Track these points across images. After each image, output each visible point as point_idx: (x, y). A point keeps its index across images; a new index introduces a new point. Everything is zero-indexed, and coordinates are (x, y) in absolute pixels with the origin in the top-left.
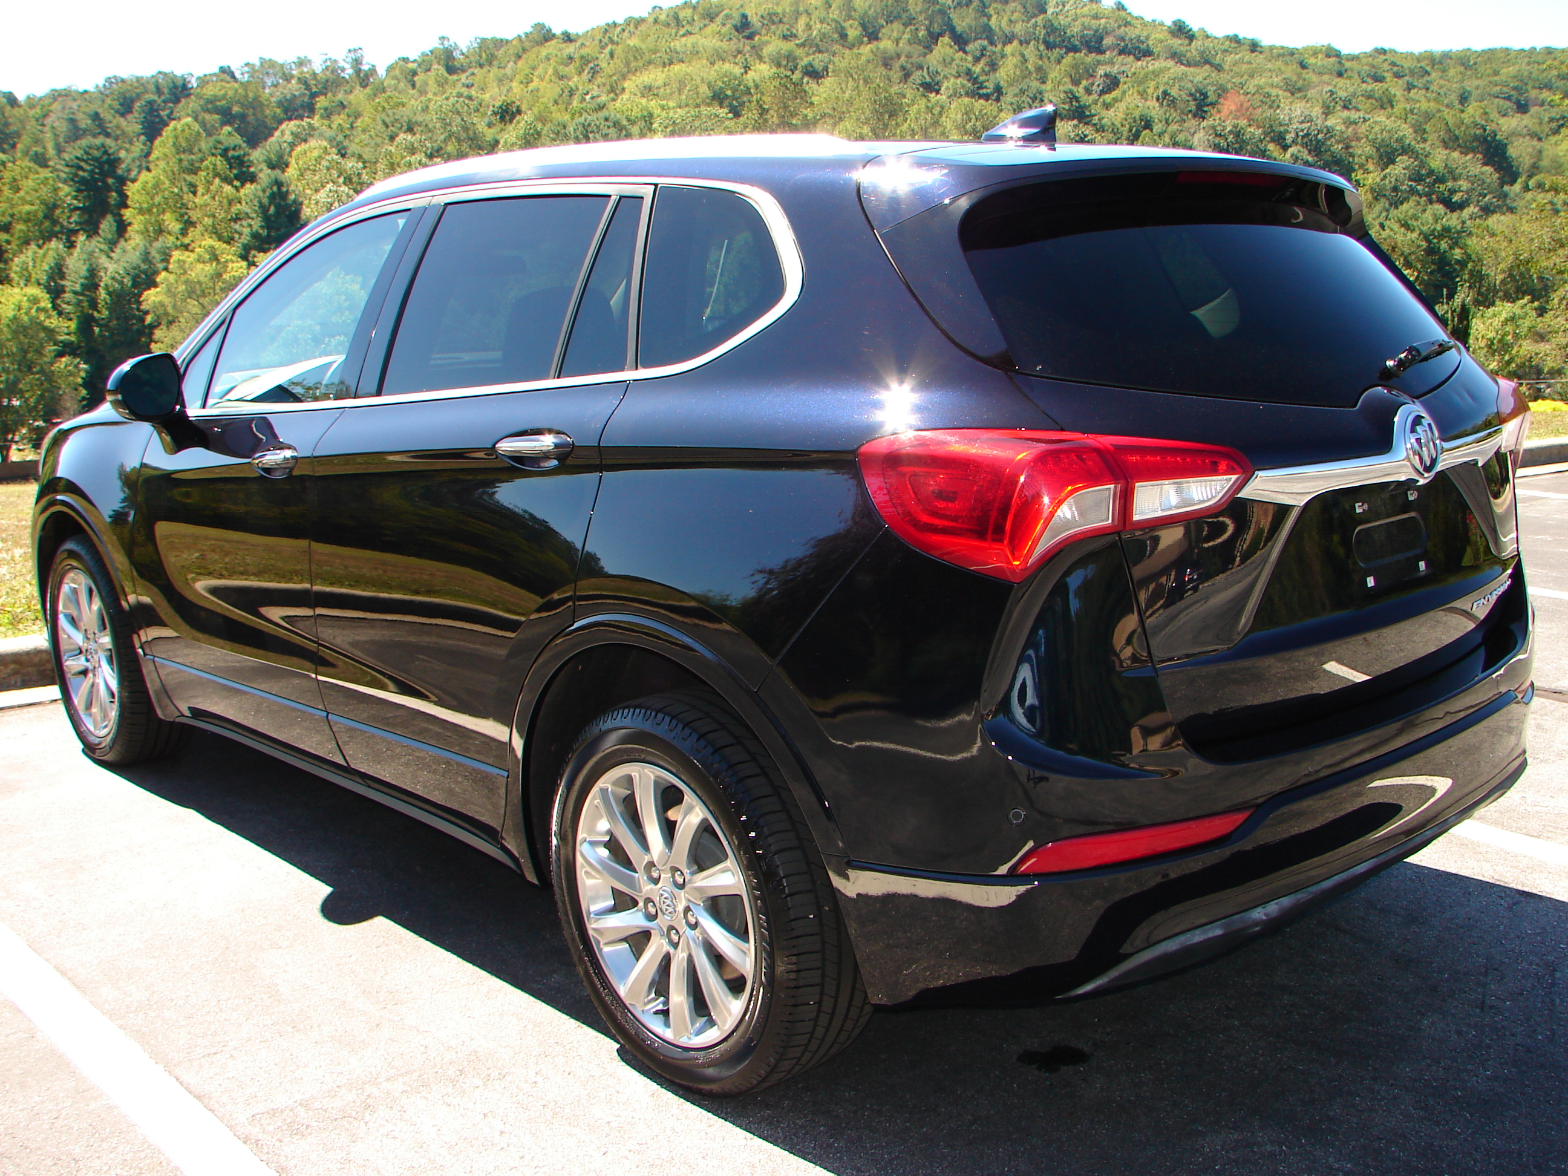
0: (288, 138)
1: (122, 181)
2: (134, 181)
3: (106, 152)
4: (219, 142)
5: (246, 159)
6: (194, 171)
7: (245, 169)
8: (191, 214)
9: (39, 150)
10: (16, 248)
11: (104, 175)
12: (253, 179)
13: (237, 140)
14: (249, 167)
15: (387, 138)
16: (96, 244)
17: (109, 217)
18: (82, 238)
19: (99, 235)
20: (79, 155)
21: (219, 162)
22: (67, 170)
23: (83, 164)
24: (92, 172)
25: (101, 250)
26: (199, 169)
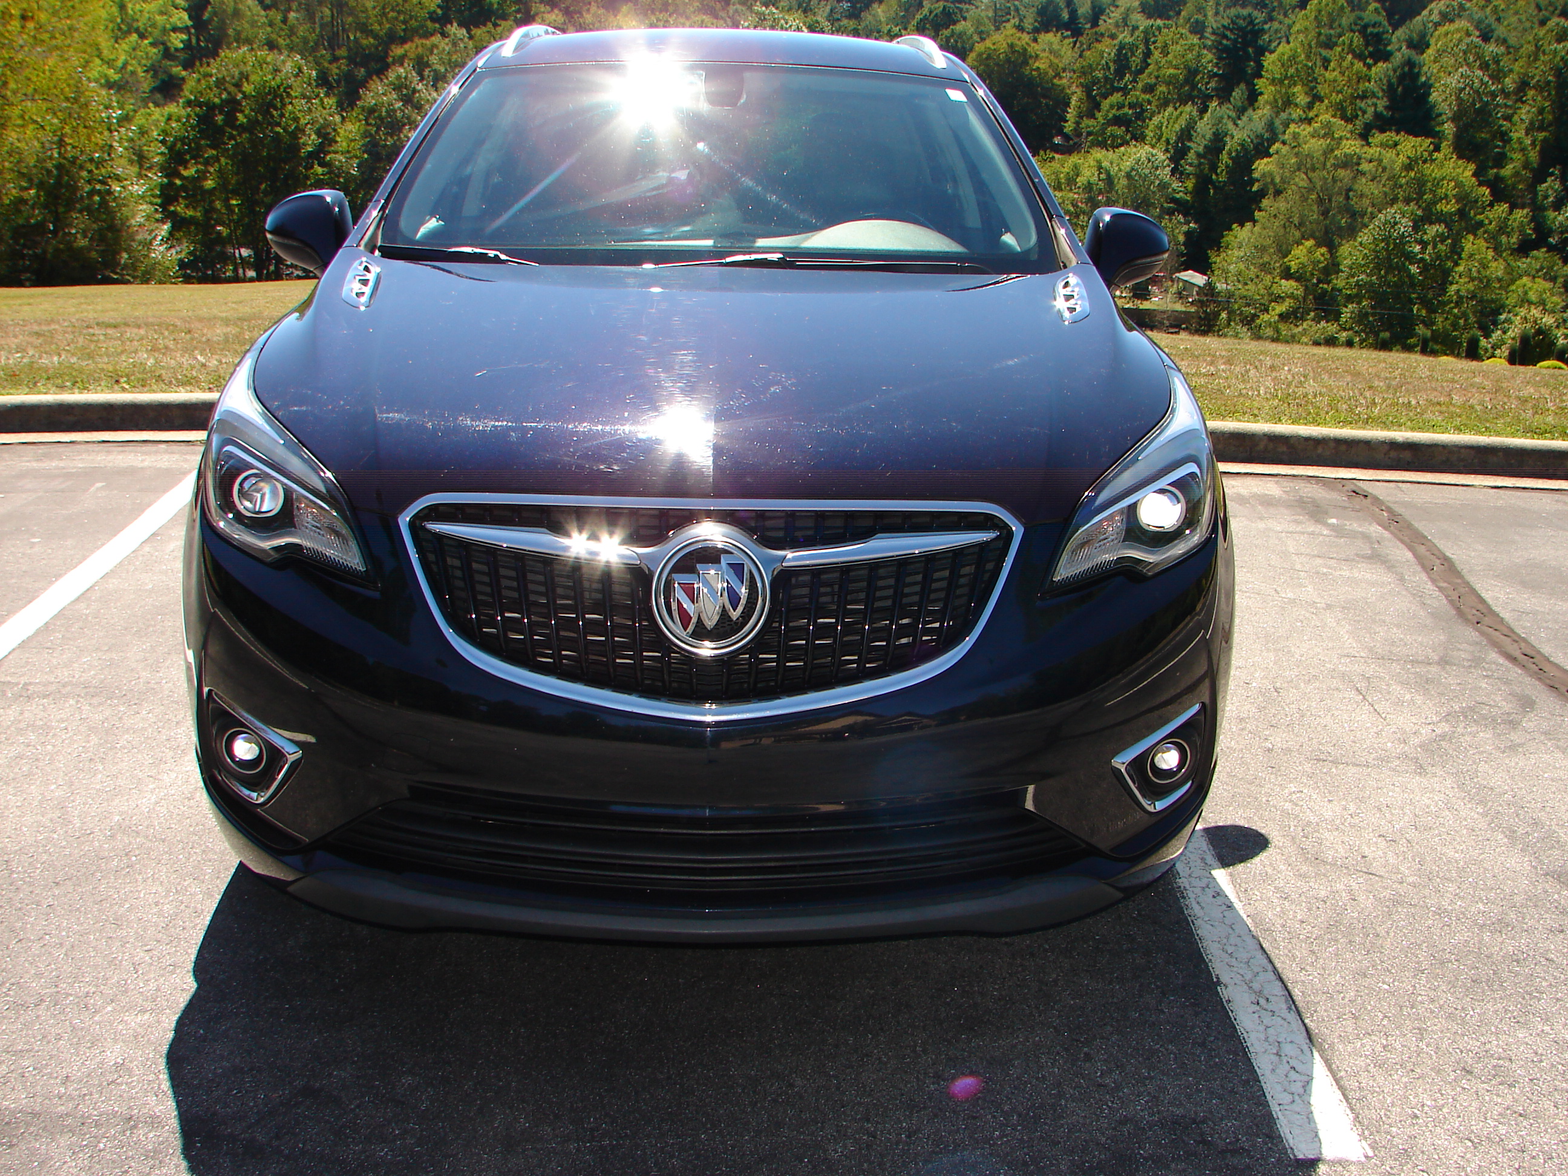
0: (1435, 17)
1: (1261, 51)
2: (1272, 52)
3: (1251, 23)
4: (1360, 19)
5: (1385, 36)
6: (1329, 45)
7: (1382, 47)
8: (1319, 89)
9: (1200, 17)
10: (1154, 108)
11: (1246, 44)
12: (1386, 57)
13: (1382, 18)
14: (1388, 44)
15: (1537, 22)
16: (1227, 110)
17: (1243, 86)
18: (1214, 104)
19: (1230, 101)
20: (1226, 24)
21: (1357, 40)
22: (1213, 38)
23: (1228, 33)
24: (1235, 41)
25: (1229, 117)
26: (1335, 44)
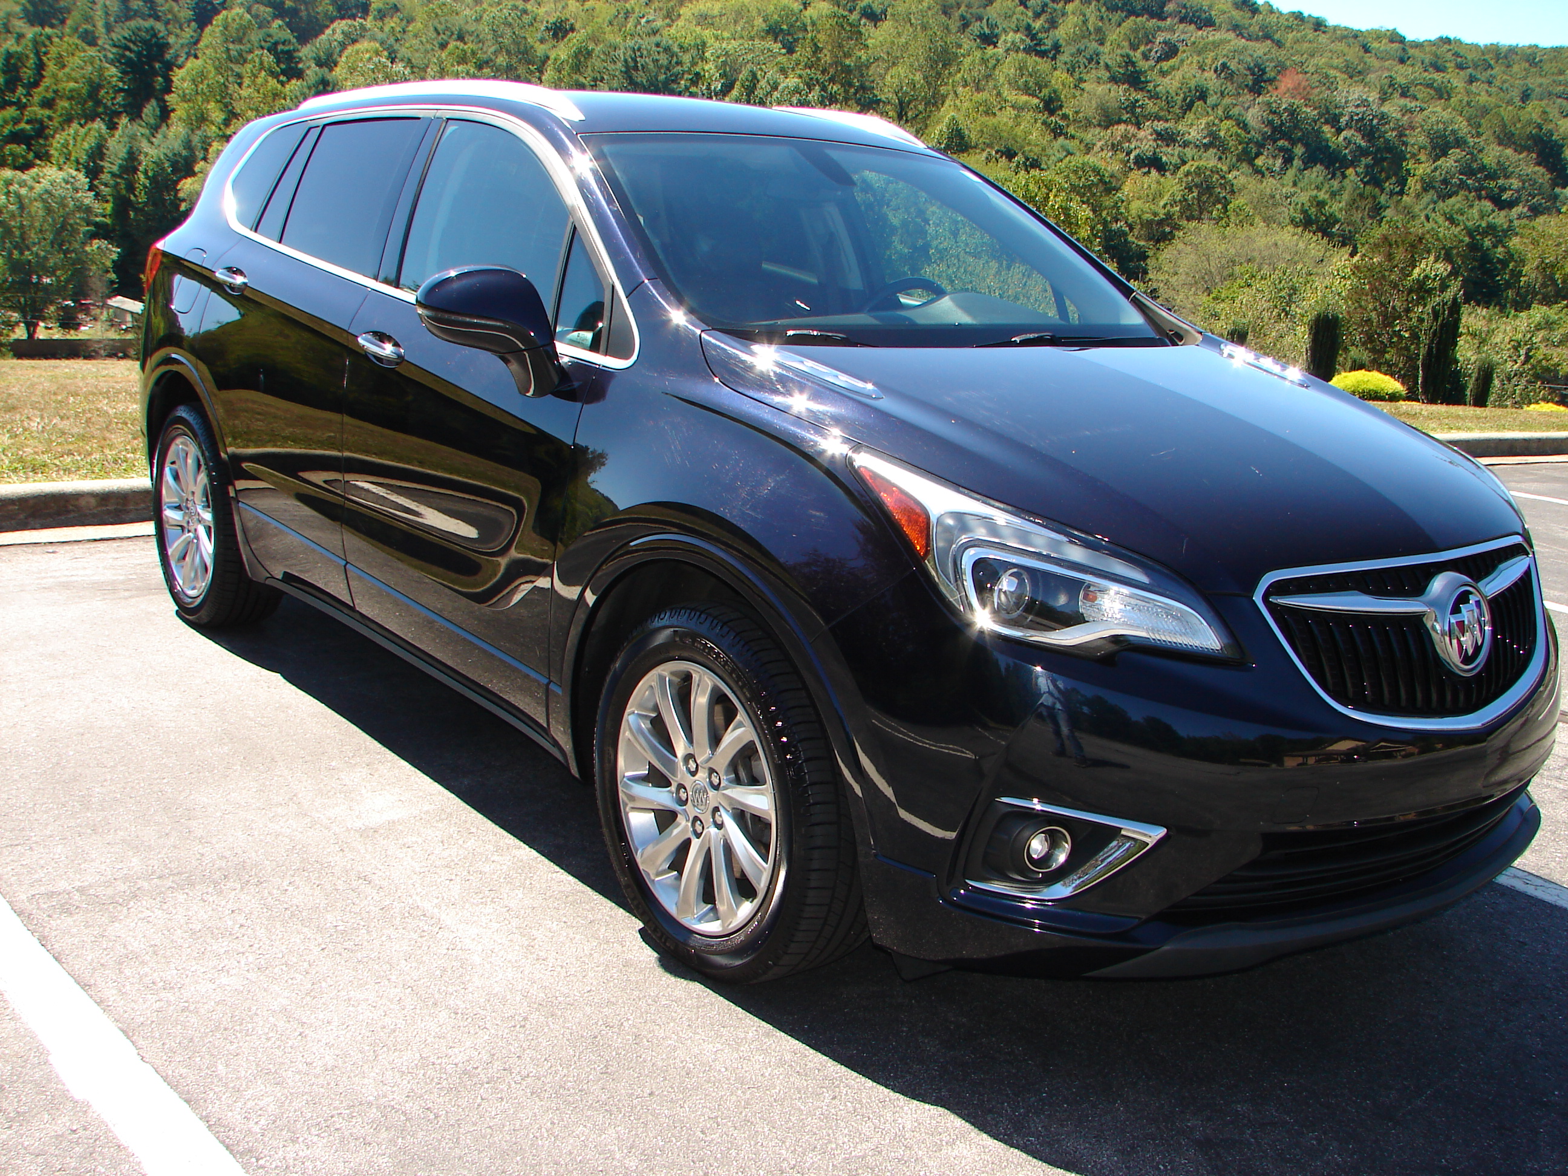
0: (339, 37)
1: (169, 66)
2: (180, 67)
3: (155, 35)
4: (269, 36)
5: (296, 54)
6: (241, 60)
7: (293, 65)
8: (234, 105)
9: (89, 27)
10: (57, 125)
11: (151, 59)
12: (299, 74)
13: (287, 34)
14: (298, 63)
15: (437, 46)
16: (139, 129)
17: (153, 102)
18: (124, 120)
19: (141, 118)
20: (127, 35)
21: (269, 59)
22: (114, 50)
23: (132, 46)
24: (139, 54)
25: (142, 135)
26: (245, 61)
